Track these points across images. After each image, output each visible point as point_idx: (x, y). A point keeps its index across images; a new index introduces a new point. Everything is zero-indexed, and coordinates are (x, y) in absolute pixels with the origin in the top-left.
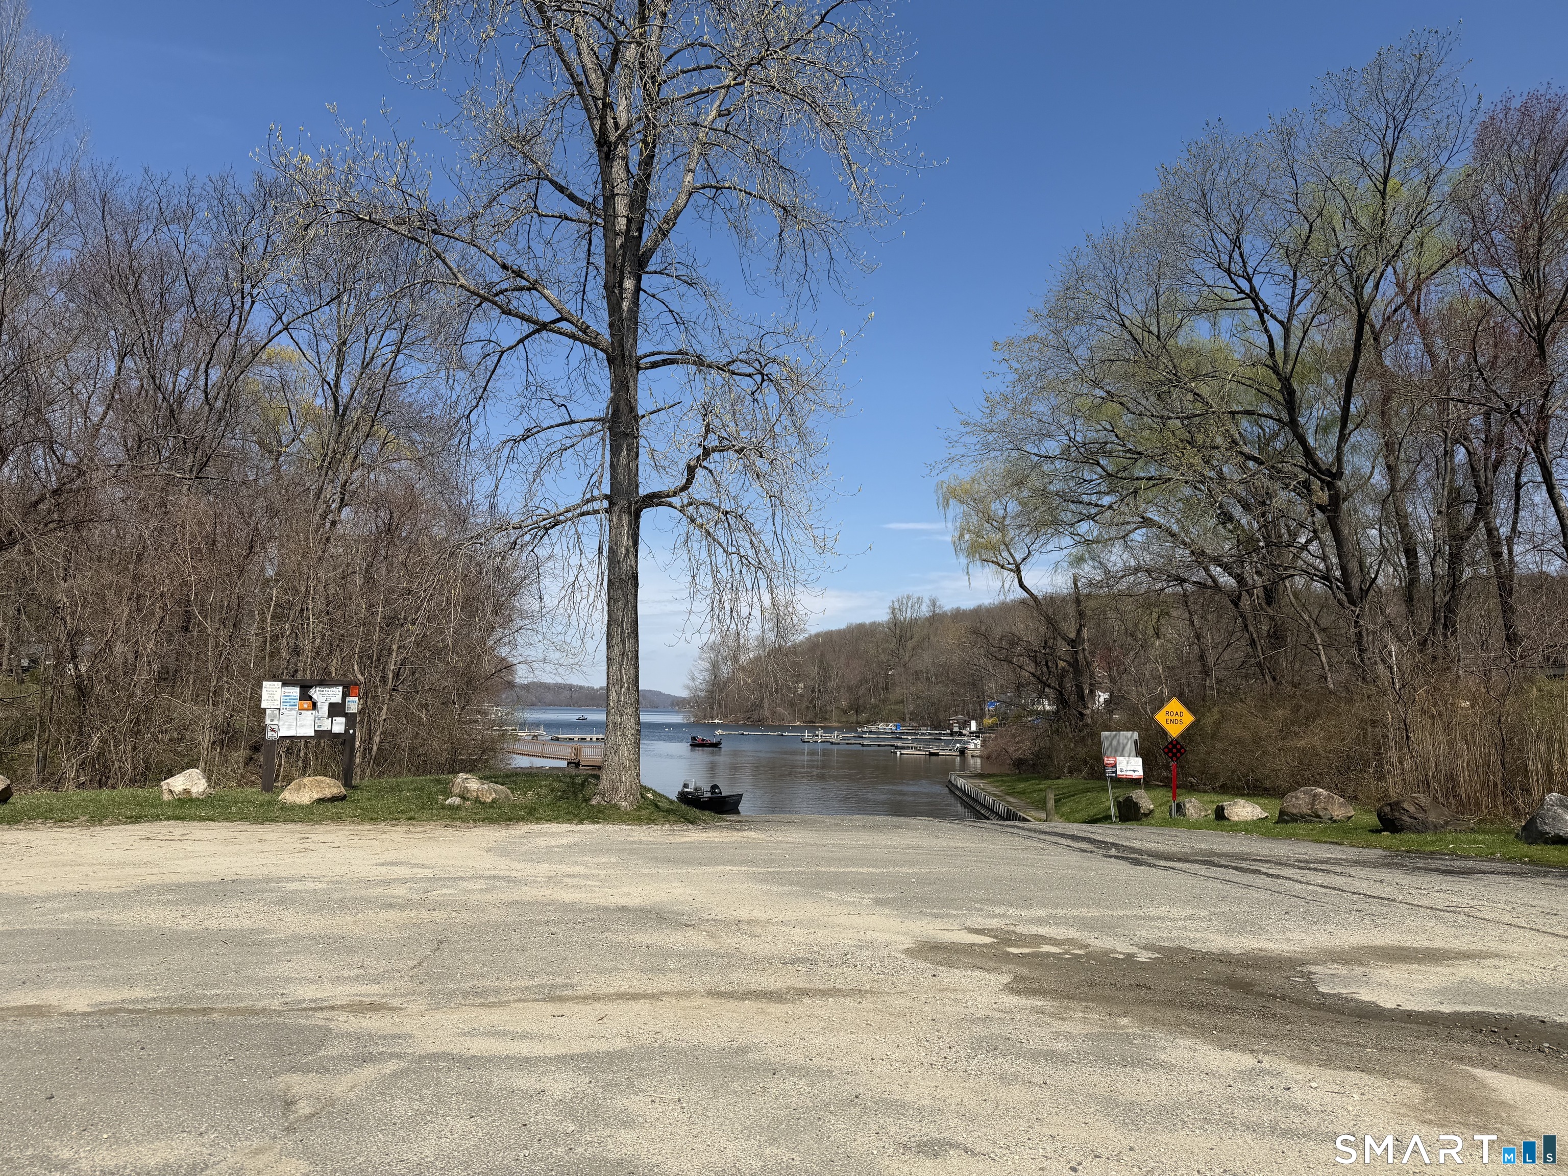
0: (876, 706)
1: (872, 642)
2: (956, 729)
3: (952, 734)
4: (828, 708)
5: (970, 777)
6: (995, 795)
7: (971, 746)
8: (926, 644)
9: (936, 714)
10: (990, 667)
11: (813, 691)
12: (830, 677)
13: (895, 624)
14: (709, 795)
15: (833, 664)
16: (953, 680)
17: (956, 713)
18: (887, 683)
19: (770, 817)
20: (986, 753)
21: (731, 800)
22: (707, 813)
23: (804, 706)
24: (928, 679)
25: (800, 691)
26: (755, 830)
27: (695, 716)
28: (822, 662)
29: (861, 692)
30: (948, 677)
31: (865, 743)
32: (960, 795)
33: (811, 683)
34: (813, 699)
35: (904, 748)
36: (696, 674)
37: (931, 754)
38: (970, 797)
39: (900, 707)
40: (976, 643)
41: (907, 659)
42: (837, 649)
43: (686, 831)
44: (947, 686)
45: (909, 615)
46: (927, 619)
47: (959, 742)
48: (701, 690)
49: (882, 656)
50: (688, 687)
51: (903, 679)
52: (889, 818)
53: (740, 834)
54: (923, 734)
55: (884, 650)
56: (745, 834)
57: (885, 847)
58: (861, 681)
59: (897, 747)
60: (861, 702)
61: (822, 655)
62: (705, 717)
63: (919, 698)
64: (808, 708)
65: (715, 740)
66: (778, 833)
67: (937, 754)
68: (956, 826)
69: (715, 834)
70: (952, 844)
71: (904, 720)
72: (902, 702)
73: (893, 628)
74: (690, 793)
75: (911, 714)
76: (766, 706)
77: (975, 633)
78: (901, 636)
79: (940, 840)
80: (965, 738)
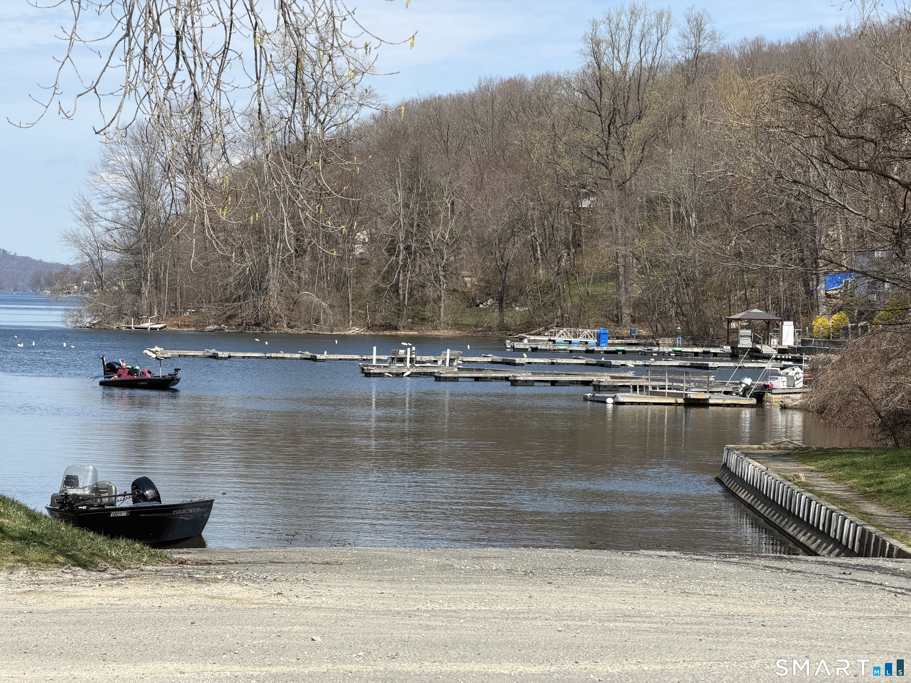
0: (550, 287)
1: (541, 127)
2: (745, 343)
3: (734, 355)
4: (430, 292)
5: (775, 457)
6: (832, 499)
7: (780, 383)
8: (676, 131)
9: (696, 305)
10: (831, 188)
11: (392, 250)
12: (434, 215)
13: (600, 82)
14: (129, 503)
15: (444, 181)
16: (741, 222)
17: (747, 304)
18: (577, 230)
19: (279, 553)
20: (816, 399)
21: (182, 515)
22: (122, 543)
23: (368, 287)
24: (678, 218)
25: (359, 250)
26: (241, 580)
27: (95, 311)
28: (413, 177)
29: (511, 253)
30: (728, 213)
31: (522, 376)
32: (749, 499)
33: (385, 230)
34: (392, 269)
35: (615, 389)
36: (96, 206)
37: (690, 403)
38: (771, 503)
39: (609, 288)
40: (799, 125)
41: (628, 169)
42: (453, 144)
43: (72, 582)
44: (725, 236)
45: (634, 58)
46: (680, 68)
47: (754, 373)
48: (106, 247)
49: (566, 162)
50: (75, 240)
51: (617, 219)
52: (572, 553)
53: (205, 589)
54: (662, 355)
55: (571, 147)
56: (215, 589)
57: (558, 616)
58: (511, 225)
59: (598, 387)
60: (512, 277)
61: (416, 159)
62: (120, 314)
63: (655, 265)
64: (378, 291)
65: (161, 372)
66: (299, 588)
67: (703, 404)
68: (732, 569)
69: (142, 591)
70: (720, 607)
71: (617, 321)
72: (614, 276)
73: (594, 93)
74: (82, 499)
75: (637, 305)
76: (274, 286)
77: (796, 101)
78: (615, 112)
79: (693, 600)
80: (768, 365)
